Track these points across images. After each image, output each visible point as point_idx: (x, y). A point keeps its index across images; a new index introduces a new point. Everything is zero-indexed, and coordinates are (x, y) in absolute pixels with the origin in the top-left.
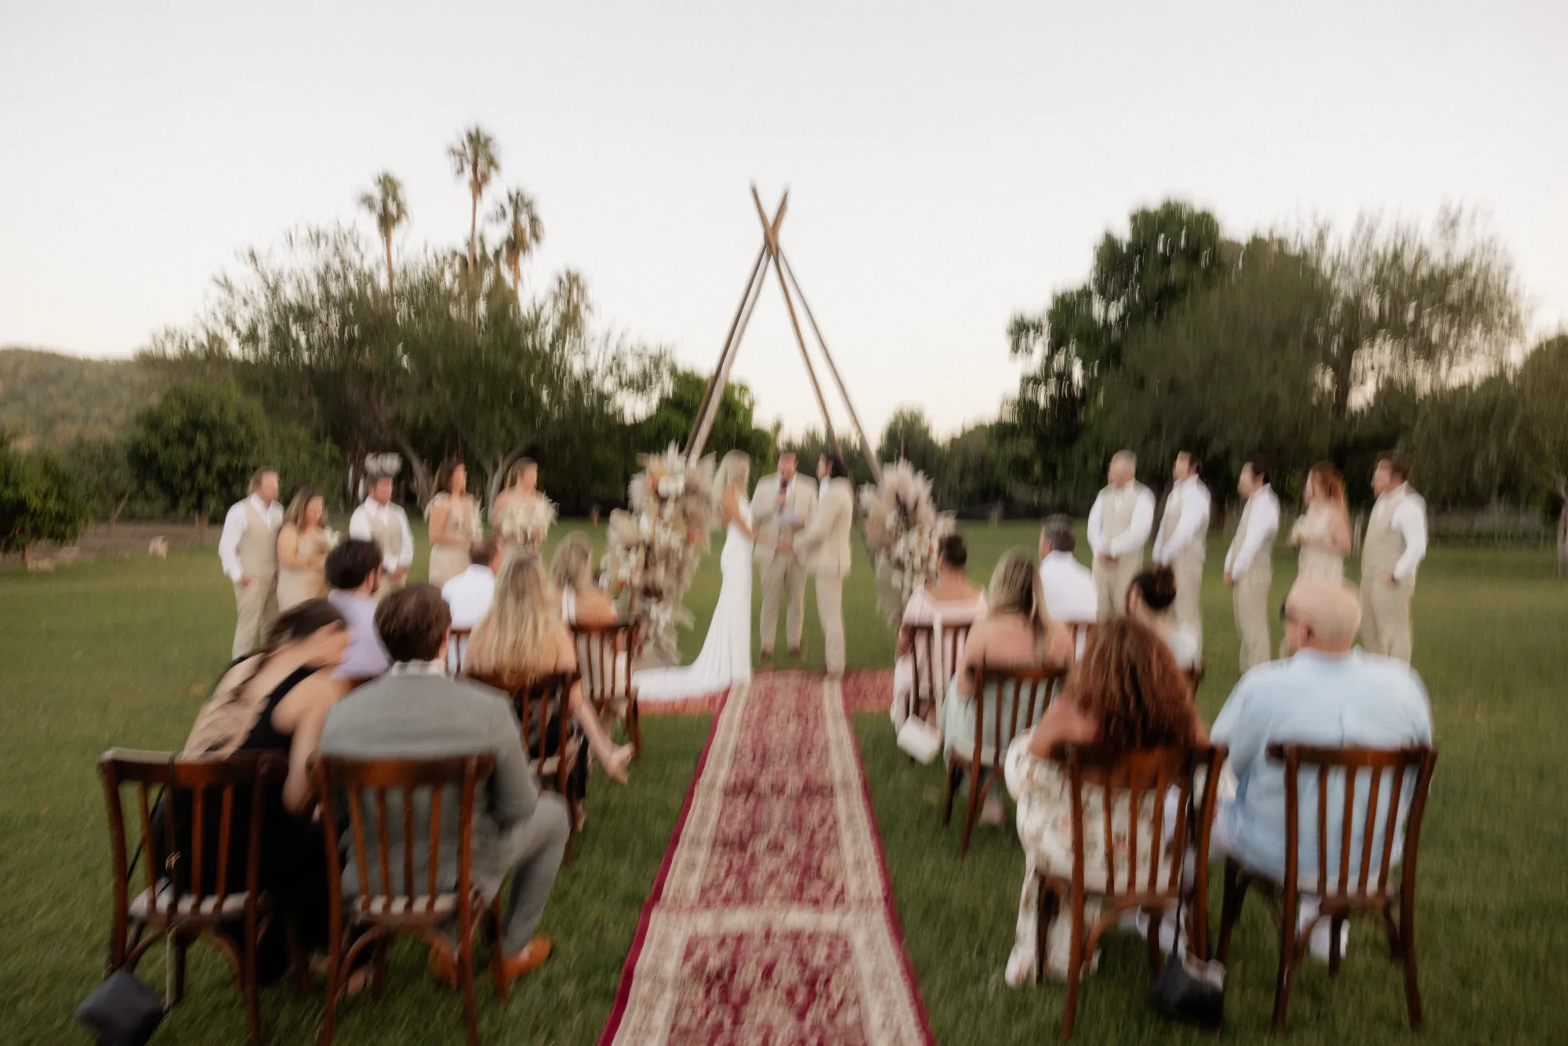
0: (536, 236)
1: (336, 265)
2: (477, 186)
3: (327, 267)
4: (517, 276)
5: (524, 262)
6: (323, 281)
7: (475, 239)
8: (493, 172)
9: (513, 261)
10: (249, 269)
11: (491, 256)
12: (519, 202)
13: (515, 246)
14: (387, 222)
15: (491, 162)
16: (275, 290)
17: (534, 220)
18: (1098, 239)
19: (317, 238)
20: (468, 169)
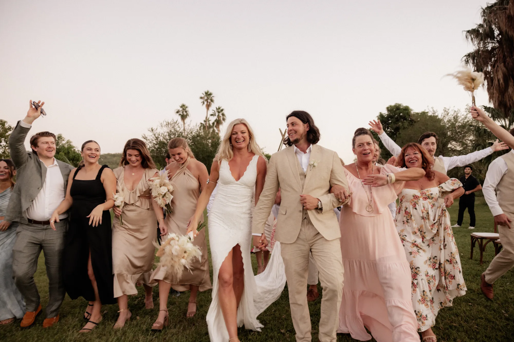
0: (224, 119)
1: (173, 130)
2: (208, 106)
3: (171, 131)
4: (219, 130)
5: (221, 127)
6: (169, 135)
7: (207, 120)
8: (212, 103)
9: (217, 126)
10: (151, 134)
11: (211, 124)
12: (220, 110)
13: (218, 122)
14: (184, 117)
15: (212, 101)
16: (157, 138)
17: (223, 115)
18: (378, 114)
19: (168, 124)
20: (206, 103)
